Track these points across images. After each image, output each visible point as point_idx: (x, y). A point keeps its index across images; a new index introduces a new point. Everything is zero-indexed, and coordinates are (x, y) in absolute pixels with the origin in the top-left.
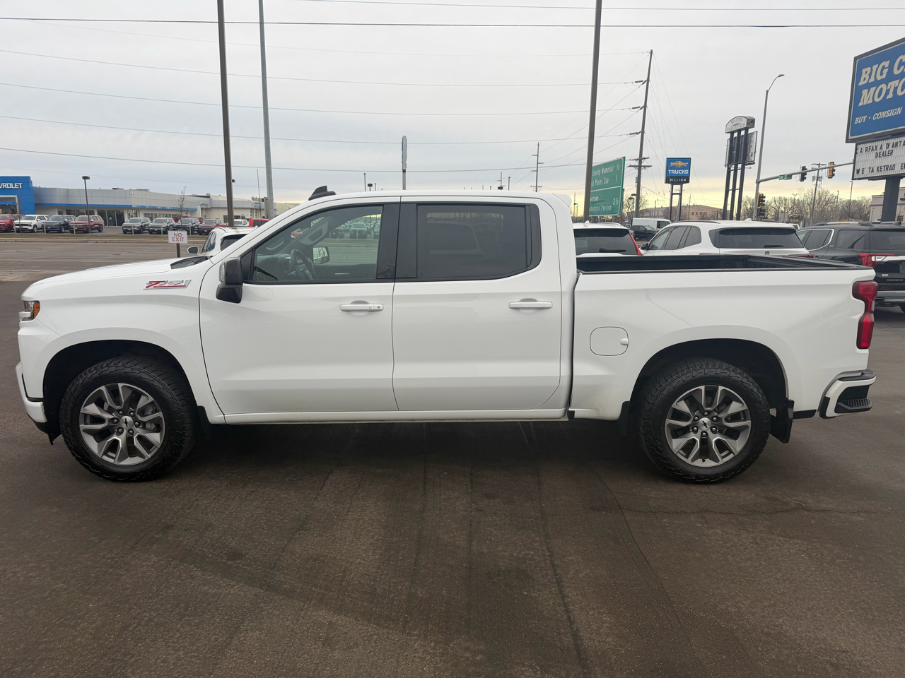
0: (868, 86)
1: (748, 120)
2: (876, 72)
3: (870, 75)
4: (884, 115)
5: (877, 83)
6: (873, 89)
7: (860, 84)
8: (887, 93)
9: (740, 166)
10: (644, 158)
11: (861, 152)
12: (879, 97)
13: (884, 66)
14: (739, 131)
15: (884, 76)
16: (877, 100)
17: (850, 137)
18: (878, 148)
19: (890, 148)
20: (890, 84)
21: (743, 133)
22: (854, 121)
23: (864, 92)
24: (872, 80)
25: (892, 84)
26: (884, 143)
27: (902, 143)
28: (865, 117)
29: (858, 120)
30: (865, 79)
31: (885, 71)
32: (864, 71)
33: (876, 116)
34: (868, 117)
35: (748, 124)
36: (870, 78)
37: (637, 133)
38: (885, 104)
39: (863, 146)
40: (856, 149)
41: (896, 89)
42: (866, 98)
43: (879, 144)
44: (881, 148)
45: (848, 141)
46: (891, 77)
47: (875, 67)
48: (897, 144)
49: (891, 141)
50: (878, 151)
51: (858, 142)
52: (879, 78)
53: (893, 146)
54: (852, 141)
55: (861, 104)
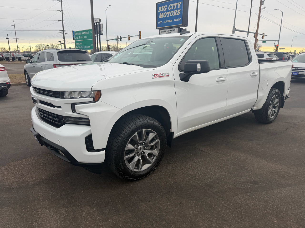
0: (161, 12)
1: (99, 19)
2: (164, 8)
3: (161, 9)
4: (167, 21)
5: (164, 12)
6: (163, 13)
7: (159, 11)
8: (167, 15)
9: (98, 35)
10: (65, 30)
11: (161, 32)
12: (165, 16)
13: (165, 7)
14: (97, 23)
15: (166, 10)
16: (164, 17)
17: (157, 28)
18: (166, 31)
19: (170, 32)
20: (168, 12)
21: (98, 24)
22: (158, 23)
23: (160, 14)
24: (162, 11)
25: (169, 13)
26: (168, 30)
27: (173, 30)
28: (161, 22)
29: (159, 23)
30: (160, 10)
31: (166, 8)
32: (159, 7)
33: (164, 22)
34: (162, 22)
35: (99, 21)
36: (161, 10)
37: (61, 21)
38: (167, 18)
39: (162, 31)
40: (160, 31)
41: (169, 14)
42: (161, 16)
43: (166, 30)
44: (167, 31)
45: (156, 29)
46: (167, 11)
47: (163, 7)
48: (171, 31)
49: (170, 30)
50: (166, 32)
51: (160, 29)
52: (164, 10)
53: (170, 31)
54: (158, 29)
55: (159, 18)
